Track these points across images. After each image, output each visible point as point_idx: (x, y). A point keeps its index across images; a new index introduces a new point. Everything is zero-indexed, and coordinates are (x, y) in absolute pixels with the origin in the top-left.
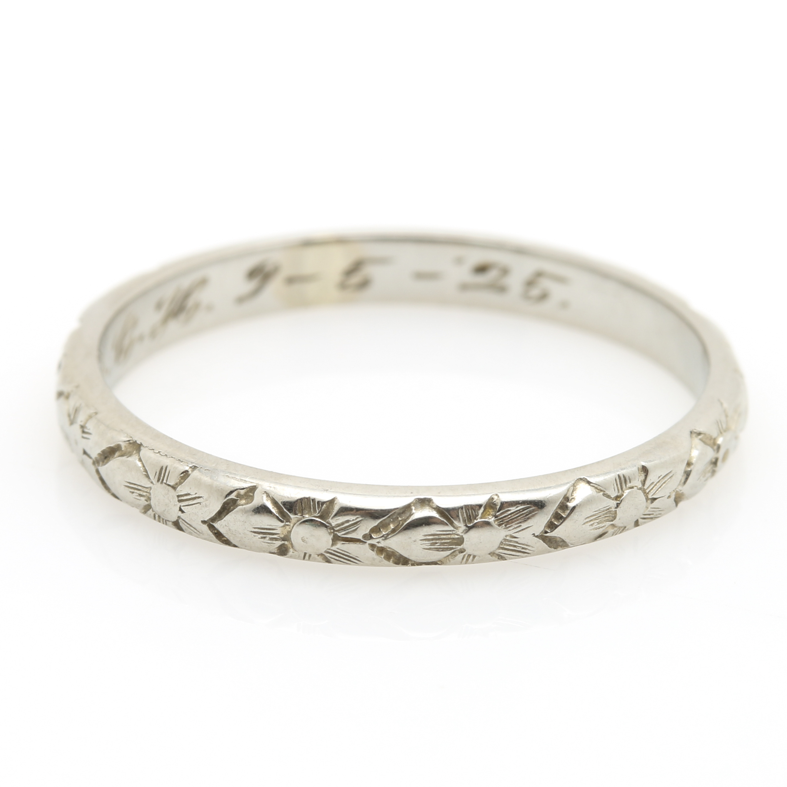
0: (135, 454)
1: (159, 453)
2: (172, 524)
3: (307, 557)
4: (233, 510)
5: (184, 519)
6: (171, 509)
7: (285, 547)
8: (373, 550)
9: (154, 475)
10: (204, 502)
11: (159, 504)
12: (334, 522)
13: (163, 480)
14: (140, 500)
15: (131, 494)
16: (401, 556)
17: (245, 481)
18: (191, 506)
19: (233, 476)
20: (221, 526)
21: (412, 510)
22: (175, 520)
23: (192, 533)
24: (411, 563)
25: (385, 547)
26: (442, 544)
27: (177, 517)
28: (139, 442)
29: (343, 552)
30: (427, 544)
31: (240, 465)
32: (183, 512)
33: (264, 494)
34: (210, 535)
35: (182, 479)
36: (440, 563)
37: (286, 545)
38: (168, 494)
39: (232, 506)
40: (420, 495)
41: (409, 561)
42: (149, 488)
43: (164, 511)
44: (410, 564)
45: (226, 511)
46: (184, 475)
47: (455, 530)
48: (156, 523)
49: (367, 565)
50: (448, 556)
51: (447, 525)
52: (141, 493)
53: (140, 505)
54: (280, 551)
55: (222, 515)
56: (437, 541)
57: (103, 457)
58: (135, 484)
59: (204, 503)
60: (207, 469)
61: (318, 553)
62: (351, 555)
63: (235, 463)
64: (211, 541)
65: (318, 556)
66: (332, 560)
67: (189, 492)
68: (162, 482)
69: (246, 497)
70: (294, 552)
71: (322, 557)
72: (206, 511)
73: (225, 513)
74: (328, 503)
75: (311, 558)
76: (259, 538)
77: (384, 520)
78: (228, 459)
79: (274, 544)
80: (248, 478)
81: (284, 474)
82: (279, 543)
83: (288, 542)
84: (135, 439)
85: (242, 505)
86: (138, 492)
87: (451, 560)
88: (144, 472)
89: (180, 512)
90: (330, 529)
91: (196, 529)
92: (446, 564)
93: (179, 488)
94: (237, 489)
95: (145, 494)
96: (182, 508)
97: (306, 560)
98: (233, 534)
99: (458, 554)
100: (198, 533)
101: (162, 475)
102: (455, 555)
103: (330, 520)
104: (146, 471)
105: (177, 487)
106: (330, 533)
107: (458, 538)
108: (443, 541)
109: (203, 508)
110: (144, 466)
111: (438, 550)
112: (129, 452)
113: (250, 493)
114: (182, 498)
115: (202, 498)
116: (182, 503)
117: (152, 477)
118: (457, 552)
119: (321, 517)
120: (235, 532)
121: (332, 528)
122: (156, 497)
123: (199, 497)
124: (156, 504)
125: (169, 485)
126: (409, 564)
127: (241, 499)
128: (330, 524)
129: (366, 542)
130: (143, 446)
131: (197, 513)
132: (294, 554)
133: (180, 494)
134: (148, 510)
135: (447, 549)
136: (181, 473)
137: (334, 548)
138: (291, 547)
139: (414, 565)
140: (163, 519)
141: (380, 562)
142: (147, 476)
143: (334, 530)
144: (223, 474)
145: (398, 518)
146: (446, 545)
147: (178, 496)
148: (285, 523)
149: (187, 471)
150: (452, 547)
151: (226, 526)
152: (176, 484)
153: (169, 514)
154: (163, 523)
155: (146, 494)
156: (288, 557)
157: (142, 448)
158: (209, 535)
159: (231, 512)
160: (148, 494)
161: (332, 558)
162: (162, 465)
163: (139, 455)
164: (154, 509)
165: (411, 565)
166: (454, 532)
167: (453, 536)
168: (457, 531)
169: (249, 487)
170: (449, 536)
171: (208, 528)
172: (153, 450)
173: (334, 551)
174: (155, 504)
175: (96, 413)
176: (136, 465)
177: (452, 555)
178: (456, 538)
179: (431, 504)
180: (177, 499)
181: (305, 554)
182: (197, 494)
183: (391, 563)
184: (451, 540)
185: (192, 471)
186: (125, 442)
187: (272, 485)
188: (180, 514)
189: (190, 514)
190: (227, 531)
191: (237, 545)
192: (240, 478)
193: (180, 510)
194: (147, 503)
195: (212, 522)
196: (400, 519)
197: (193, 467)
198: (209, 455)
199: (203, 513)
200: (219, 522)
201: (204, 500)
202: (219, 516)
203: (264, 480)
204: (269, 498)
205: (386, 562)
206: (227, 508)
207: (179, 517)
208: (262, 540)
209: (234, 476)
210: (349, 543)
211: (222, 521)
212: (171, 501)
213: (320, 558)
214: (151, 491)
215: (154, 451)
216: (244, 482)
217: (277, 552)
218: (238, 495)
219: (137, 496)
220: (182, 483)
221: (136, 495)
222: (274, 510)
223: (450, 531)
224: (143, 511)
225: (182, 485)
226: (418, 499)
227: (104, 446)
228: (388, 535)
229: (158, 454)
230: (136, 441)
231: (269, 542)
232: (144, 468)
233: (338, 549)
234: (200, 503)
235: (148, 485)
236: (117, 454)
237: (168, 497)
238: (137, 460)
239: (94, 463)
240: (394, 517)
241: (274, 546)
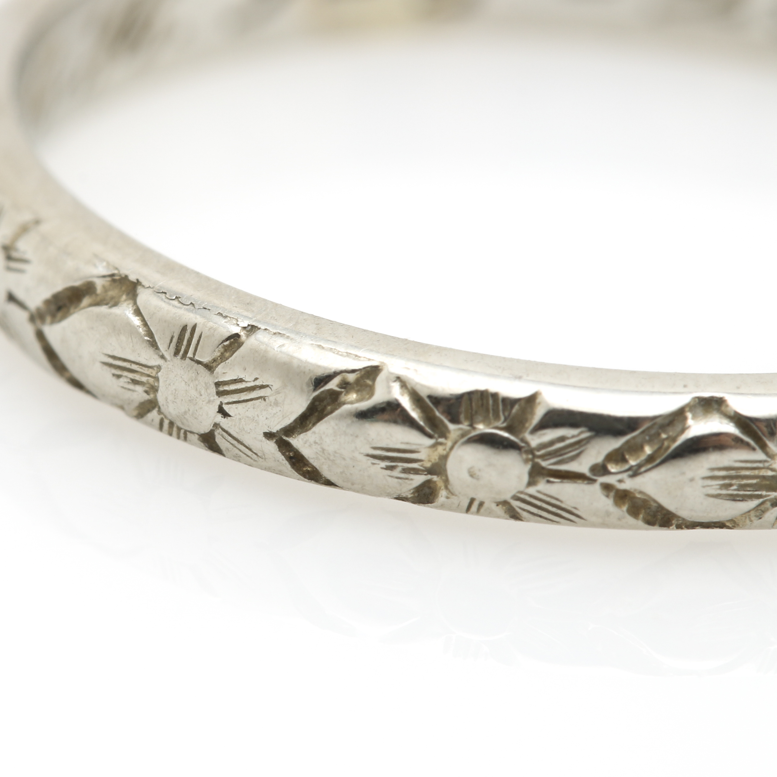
0: (125, 300)
1: (176, 300)
2: (199, 439)
3: (474, 507)
4: (332, 412)
5: (226, 429)
6: (201, 408)
7: (430, 488)
8: (607, 496)
9: (168, 342)
10: (271, 395)
11: (175, 399)
12: (534, 441)
13: (186, 352)
14: (133, 391)
15: (114, 380)
16: (660, 508)
17: (356, 356)
18: (244, 404)
19: (331, 347)
20: (305, 443)
21: (685, 419)
22: (207, 431)
23: (240, 457)
24: (676, 523)
25: (632, 491)
26: (742, 487)
27: (212, 425)
28: (133, 278)
29: (548, 499)
30: (714, 487)
31: (342, 325)
32: (225, 414)
33: (395, 381)
34: (281, 460)
35: (226, 351)
36: (730, 526)
37: (435, 482)
38: (196, 379)
39: (329, 404)
40: (703, 391)
41: (673, 519)
42: (155, 369)
43: (185, 413)
44: (674, 526)
45: (316, 414)
46: (231, 344)
47: (769, 459)
48: (163, 437)
49: (593, 525)
50: (749, 511)
51: (754, 449)
52: (137, 377)
53: (132, 401)
54: (419, 495)
55: (308, 422)
56: (734, 482)
57: (53, 307)
58: (125, 360)
59: (272, 399)
60: (279, 331)
61: (499, 500)
62: (563, 505)
63: (332, 322)
64: (280, 473)
65: (497, 505)
66: (524, 514)
67: (241, 376)
68: (184, 356)
69: (359, 388)
70: (449, 496)
71: (504, 508)
72: (275, 414)
73: (313, 419)
74: (523, 403)
75: (482, 510)
76: (382, 468)
77: (634, 438)
78: (315, 314)
79: (412, 479)
80: (362, 350)
81: (431, 345)
82: (419, 479)
83: (438, 477)
84: (124, 271)
85: (352, 403)
86: (131, 375)
87: (753, 518)
88: (146, 336)
89: (220, 416)
90: (527, 452)
91: (250, 450)
92: (743, 527)
93: (219, 369)
94: (342, 372)
95: (144, 379)
96: (226, 408)
97: (472, 514)
98: (329, 459)
99: (771, 507)
100: (254, 456)
101: (185, 343)
102: (763, 509)
103: (528, 437)
104: (150, 334)
105: (216, 367)
106: (526, 461)
107: (773, 477)
108: (745, 482)
109: (270, 408)
110: (145, 324)
111: (734, 498)
112: (112, 298)
113: (366, 380)
114: (226, 388)
115: (268, 389)
116: (225, 398)
117: (162, 346)
118: (768, 504)
119: (509, 429)
120: (335, 456)
121: (531, 451)
122: (170, 384)
123: (262, 387)
124: (169, 401)
125: (199, 362)
126: (672, 525)
127: (347, 393)
128: (527, 443)
129: (594, 481)
130: (143, 286)
131: (256, 418)
132: (449, 500)
133: (221, 380)
134: (149, 411)
135: (751, 497)
136: (224, 338)
137: (532, 490)
138: (443, 487)
139: (682, 528)
140: (179, 429)
141: (619, 519)
142: (153, 344)
143: (534, 456)
144: (311, 342)
145: (659, 434)
146: (749, 489)
147: (218, 384)
148: (437, 439)
149: (237, 336)
150: (759, 493)
151: (315, 443)
152: (214, 360)
153: (196, 418)
154: (178, 437)
155: (148, 381)
156: (436, 507)
157: (140, 290)
158: (278, 461)
159: (329, 416)
160: (151, 380)
161: (524, 510)
162: (185, 324)
163: (135, 303)
164: (163, 409)
165: (675, 528)
166: (767, 464)
167: (763, 473)
168: (772, 462)
169: (364, 368)
170: (756, 472)
171: (277, 447)
172: (164, 294)
173: (531, 496)
174: (166, 399)
175: (37, 222)
176: (129, 324)
177: (758, 510)
178: (769, 476)
179: (723, 408)
180: (213, 390)
181: (472, 501)
182: (258, 381)
183: (640, 523)
184: (758, 480)
185: (248, 336)
186: (104, 277)
187: (412, 365)
188: (219, 418)
189: (240, 419)
190: (317, 453)
191: (333, 479)
192: (346, 351)
193: (222, 411)
194: (146, 397)
195: (287, 436)
196: (664, 436)
197: (250, 327)
198: (277, 305)
199: (268, 417)
200: (302, 436)
201: (272, 392)
202: (302, 423)
203: (393, 355)
204: (406, 391)
205: (631, 520)
206: (319, 409)
207: (216, 425)
208: (388, 472)
209: (333, 348)
210: (561, 482)
211: (309, 433)
212: (203, 392)
213: (500, 510)
214: (160, 374)
215: (167, 296)
216: (354, 359)
217: (411, 497)
218: (345, 385)
219: (129, 382)
220: (227, 359)
221: (125, 382)
222: (415, 414)
223: (760, 462)
224: (135, 413)
225: (227, 361)
226: (699, 398)
227: (59, 286)
228: (639, 466)
229: (175, 303)
230: (126, 277)
231: (403, 475)
232: (145, 329)
233: (539, 492)
234: (264, 398)
235: (155, 361)
236: (86, 301)
237: (197, 385)
238: (132, 312)
239: (32, 319)
240: (653, 431)
241: (410, 484)
